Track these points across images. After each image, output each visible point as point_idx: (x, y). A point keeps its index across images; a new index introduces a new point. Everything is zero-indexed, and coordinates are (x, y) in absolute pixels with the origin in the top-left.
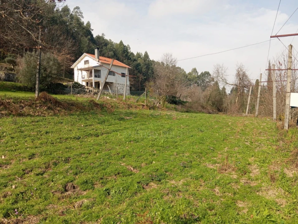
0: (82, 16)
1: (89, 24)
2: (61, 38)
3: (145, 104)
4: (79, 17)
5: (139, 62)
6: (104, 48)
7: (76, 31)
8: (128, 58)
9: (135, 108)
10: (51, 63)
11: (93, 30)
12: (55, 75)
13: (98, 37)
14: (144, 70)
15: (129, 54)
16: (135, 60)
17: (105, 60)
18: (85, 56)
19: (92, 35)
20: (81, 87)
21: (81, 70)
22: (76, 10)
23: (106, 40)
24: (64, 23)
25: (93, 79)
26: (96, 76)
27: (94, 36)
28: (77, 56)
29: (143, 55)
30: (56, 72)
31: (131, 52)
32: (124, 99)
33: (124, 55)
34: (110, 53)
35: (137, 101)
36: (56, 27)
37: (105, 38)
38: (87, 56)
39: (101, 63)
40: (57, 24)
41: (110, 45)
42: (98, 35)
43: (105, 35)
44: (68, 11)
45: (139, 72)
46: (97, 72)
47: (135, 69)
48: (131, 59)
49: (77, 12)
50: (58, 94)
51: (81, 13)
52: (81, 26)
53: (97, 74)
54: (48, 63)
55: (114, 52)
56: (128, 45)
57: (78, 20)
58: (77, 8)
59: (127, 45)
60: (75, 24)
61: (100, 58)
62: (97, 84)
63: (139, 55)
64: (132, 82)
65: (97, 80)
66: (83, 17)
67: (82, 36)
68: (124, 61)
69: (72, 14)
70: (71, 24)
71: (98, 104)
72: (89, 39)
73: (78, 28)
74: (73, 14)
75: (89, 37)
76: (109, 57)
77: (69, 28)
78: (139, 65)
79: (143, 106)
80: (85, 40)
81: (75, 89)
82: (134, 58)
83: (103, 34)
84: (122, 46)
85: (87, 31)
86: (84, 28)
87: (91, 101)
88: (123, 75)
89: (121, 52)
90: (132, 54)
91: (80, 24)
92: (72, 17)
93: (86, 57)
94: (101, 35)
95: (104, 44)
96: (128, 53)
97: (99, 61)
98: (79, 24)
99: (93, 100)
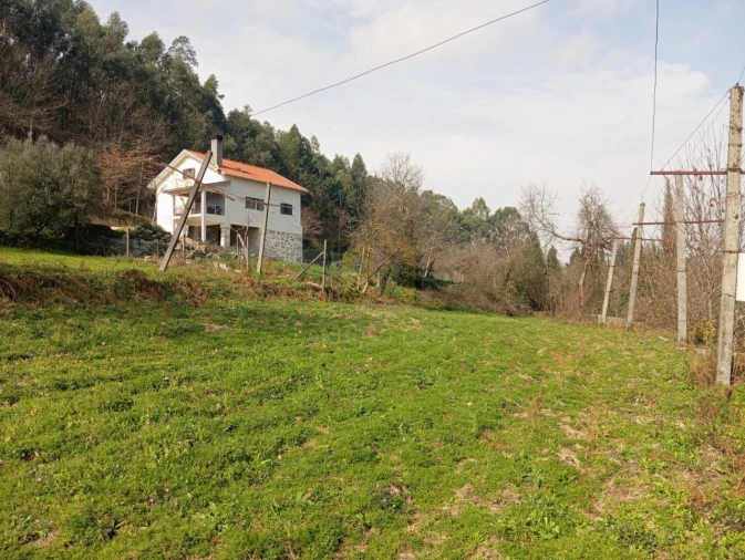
0: (194, 59)
1: (212, 83)
2: (136, 114)
3: (322, 286)
4: (187, 62)
5: (338, 178)
6: (249, 141)
7: (180, 99)
8: (311, 169)
9: (289, 295)
10: (74, 169)
11: (222, 97)
12: (82, 201)
13: (234, 115)
14: (350, 199)
15: (314, 159)
16: (328, 174)
17: (239, 170)
18: (187, 157)
19: (219, 111)
20: (159, 238)
21: (173, 193)
22: (179, 45)
23: (257, 123)
24: (144, 76)
25: (202, 218)
26: (210, 210)
27: (226, 113)
28: (168, 154)
29: (351, 163)
30: (85, 195)
31: (322, 154)
32: (258, 271)
33: (301, 161)
34: (263, 154)
35: (302, 278)
36: (124, 85)
37: (251, 118)
38: (189, 157)
39: (226, 175)
40: (128, 78)
41: (263, 134)
42: (236, 110)
43: (251, 110)
44: (159, 47)
45: (337, 204)
46: (215, 200)
47: (327, 196)
48: (317, 171)
49: (181, 49)
51: (192, 53)
52: (190, 85)
53: (214, 205)
54: (66, 168)
55: (273, 151)
56: (314, 138)
57: (183, 69)
58: (183, 40)
59: (309, 138)
60: (173, 80)
61: (226, 162)
62: (214, 232)
63: (340, 163)
64: (318, 229)
65: (215, 219)
66: (195, 63)
67: (191, 111)
68: (301, 176)
69: (167, 55)
70: (163, 79)
71: (154, 284)
72: (209, 117)
73: (183, 91)
74: (173, 54)
75: (210, 113)
76: (259, 165)
77: (158, 90)
78: (338, 186)
79: (317, 290)
80: (201, 121)
81: (142, 241)
82: (327, 169)
83: (247, 107)
84: (297, 138)
85: (207, 99)
86: (197, 92)
87: (127, 273)
88: (286, 210)
89: (292, 153)
90: (322, 158)
91: (189, 81)
92: (168, 62)
93: (189, 161)
94: (241, 109)
95: (249, 131)
96: (310, 155)
97: (219, 171)
98: (185, 80)
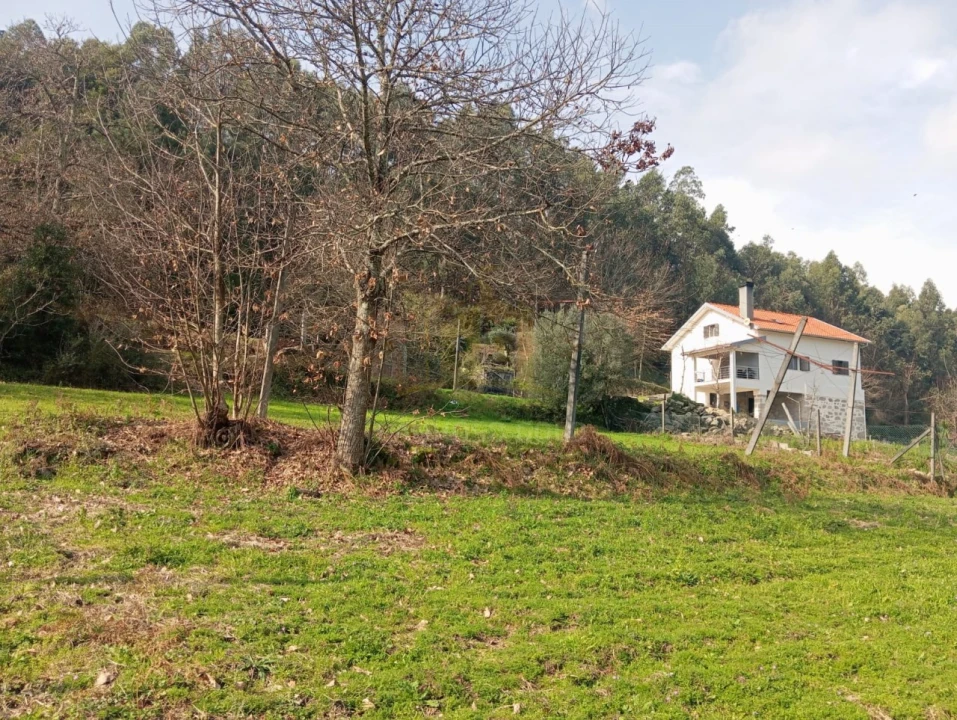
0: (700, 191)
1: (720, 214)
2: (634, 265)
3: (930, 475)
4: (691, 195)
5: (899, 317)
6: (770, 281)
7: (680, 240)
8: (859, 308)
9: (891, 486)
10: (607, 339)
11: (732, 229)
12: (615, 372)
13: (751, 250)
14: (921, 346)
15: (861, 295)
16: (884, 313)
17: (774, 321)
18: (709, 311)
19: (730, 246)
20: (691, 410)
21: (694, 354)
22: (682, 177)
23: (778, 255)
24: (646, 219)
25: (733, 384)
26: (741, 374)
27: (738, 247)
28: (681, 312)
29: (918, 292)
30: (619, 364)
31: (871, 285)
32: (845, 453)
33: (843, 299)
34: (790, 295)
35: (898, 464)
36: (624, 232)
37: (772, 251)
38: (712, 310)
39: (760, 330)
40: (625, 225)
41: (790, 270)
42: (751, 243)
43: (772, 242)
44: (659, 184)
45: (901, 353)
46: (746, 361)
47: (884, 343)
48: (867, 310)
49: (684, 183)
50: (623, 431)
51: (697, 184)
52: (696, 222)
53: (744, 368)
54: (599, 338)
55: (805, 291)
56: (857, 265)
57: (687, 205)
58: (687, 170)
59: (851, 266)
60: (676, 220)
61: (757, 313)
62: (747, 401)
63: (900, 296)
64: (875, 391)
65: (747, 385)
66: (702, 195)
67: (697, 252)
68: (844, 320)
69: (668, 191)
70: (665, 220)
71: (750, 469)
72: (721, 258)
73: (687, 231)
74: (673, 189)
75: (721, 252)
76: (785, 310)
77: (660, 233)
78: (902, 327)
79: (925, 480)
80: (710, 262)
81: (674, 414)
82: (882, 306)
83: (766, 238)
84: (836, 269)
85: (715, 235)
86: (704, 228)
87: (726, 457)
88: (840, 367)
89: (830, 289)
90: (874, 292)
91: (693, 216)
92: (669, 200)
93: (710, 314)
94: (758, 242)
95: (771, 268)
96: (856, 290)
97: (751, 325)
98: (689, 217)
99: (733, 455)
